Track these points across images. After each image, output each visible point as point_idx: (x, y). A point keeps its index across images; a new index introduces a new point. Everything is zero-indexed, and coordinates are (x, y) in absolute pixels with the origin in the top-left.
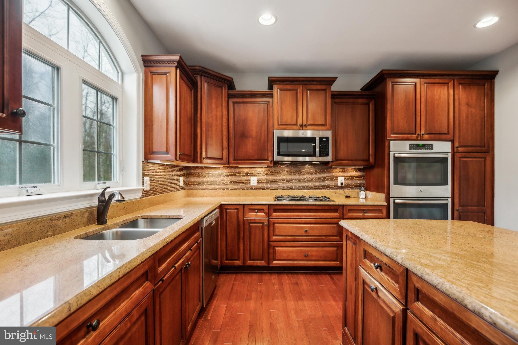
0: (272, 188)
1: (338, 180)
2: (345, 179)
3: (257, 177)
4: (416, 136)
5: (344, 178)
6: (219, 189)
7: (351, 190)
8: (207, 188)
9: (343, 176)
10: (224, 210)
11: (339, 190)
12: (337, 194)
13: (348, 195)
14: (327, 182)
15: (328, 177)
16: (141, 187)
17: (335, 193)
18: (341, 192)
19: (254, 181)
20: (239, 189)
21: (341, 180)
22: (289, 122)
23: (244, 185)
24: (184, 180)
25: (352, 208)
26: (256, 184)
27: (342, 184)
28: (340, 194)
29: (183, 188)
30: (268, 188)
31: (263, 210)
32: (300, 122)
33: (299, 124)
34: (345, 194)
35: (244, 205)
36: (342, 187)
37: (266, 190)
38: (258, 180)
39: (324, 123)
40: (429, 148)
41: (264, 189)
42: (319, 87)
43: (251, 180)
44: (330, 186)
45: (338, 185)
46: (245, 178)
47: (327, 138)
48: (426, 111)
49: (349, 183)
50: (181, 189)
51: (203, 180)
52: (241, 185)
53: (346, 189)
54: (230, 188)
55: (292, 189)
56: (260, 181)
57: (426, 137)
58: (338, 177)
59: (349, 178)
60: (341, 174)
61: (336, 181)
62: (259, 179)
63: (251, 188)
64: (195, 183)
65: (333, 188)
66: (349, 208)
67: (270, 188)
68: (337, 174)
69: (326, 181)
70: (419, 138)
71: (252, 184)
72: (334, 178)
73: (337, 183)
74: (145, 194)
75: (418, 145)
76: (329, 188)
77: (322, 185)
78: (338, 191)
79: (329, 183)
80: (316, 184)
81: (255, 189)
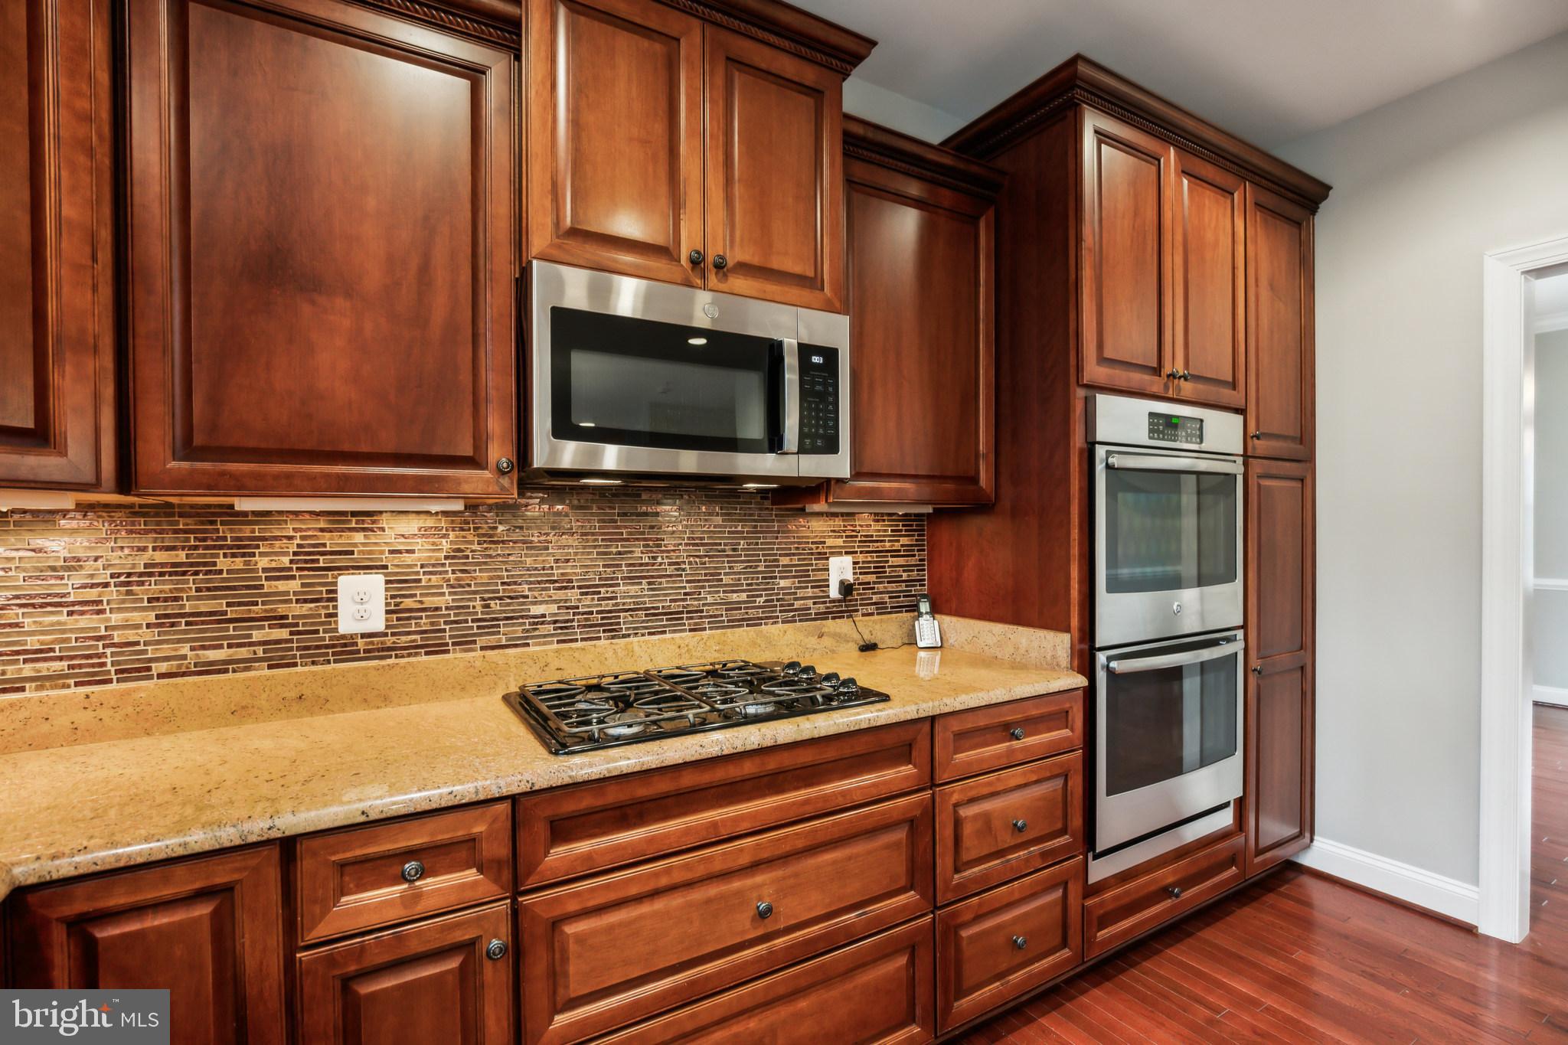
0: (492, 640)
1: (828, 570)
2: (854, 563)
3: (386, 575)
4: (1160, 380)
5: (849, 559)
6: (45, 681)
7: (878, 614)
9: (846, 553)
11: (834, 618)
12: (827, 641)
13: (867, 637)
14: (783, 583)
15: (785, 560)
17: (821, 636)
18: (842, 626)
19: (361, 605)
20: (247, 664)
21: (841, 569)
23: (283, 634)
25: (970, 723)
26: (377, 622)
27: (844, 588)
28: (838, 637)
30: (465, 643)
31: (472, 841)
32: (690, 241)
33: (685, 251)
34: (856, 636)
35: (288, 847)
36: (846, 605)
37: (456, 656)
38: (393, 597)
39: (810, 272)
40: (1192, 435)
41: (439, 649)
43: (340, 596)
44: (797, 604)
45: (828, 597)
46: (294, 585)
47: (831, 354)
49: (869, 583)
52: (257, 635)
53: (860, 613)
54: (163, 667)
55: (613, 631)
56: (408, 603)
58: (827, 559)
59: (869, 559)
60: (840, 542)
61: (820, 576)
62: (399, 585)
63: (346, 649)
65: (810, 609)
66: (956, 726)
67: (482, 641)
68: (824, 543)
69: (781, 578)
70: (1170, 393)
71: (347, 625)
72: (812, 565)
73: (824, 584)
76: (792, 611)
77: (760, 601)
78: (830, 625)
79: (791, 588)
80: (735, 597)
81: (370, 654)
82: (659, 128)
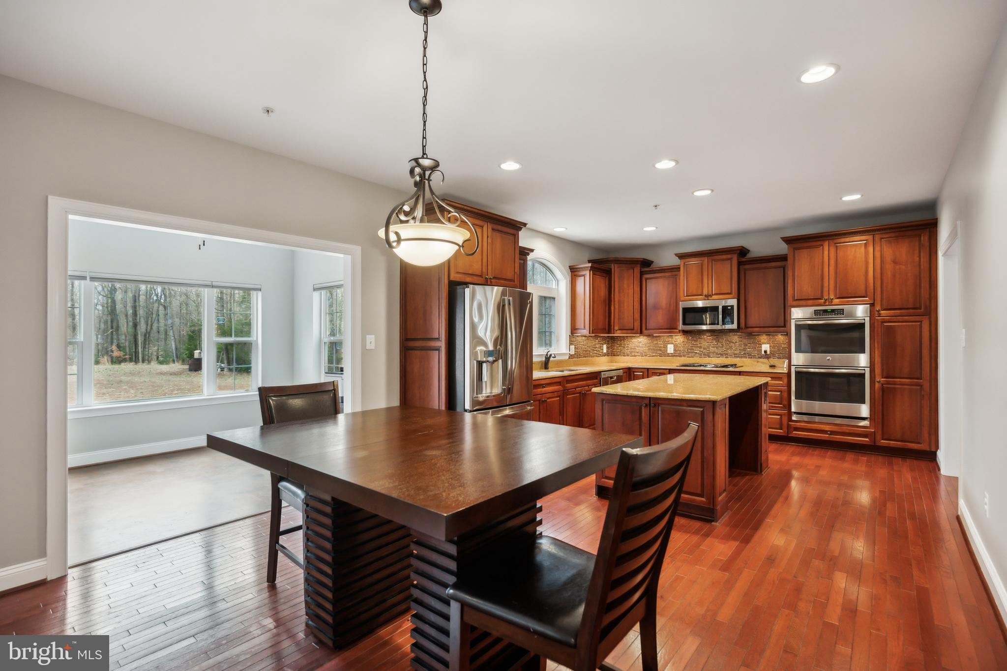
2: (770, 346)
4: (823, 301)
5: (768, 345)
6: (639, 356)
8: (628, 355)
10: (632, 373)
11: (761, 358)
13: (772, 364)
14: (748, 350)
15: (749, 345)
16: (568, 352)
17: (758, 362)
18: (765, 360)
19: (670, 349)
20: (658, 355)
21: (766, 347)
22: (695, 293)
23: (661, 352)
24: (608, 348)
26: (672, 352)
27: (765, 352)
28: (763, 363)
29: (607, 354)
30: (684, 356)
32: (705, 292)
33: (704, 293)
34: (768, 363)
35: (648, 369)
36: (766, 356)
37: (683, 358)
38: (675, 348)
39: (730, 292)
40: (840, 314)
41: (681, 356)
42: (724, 257)
43: (668, 347)
44: (752, 355)
45: (761, 353)
46: (662, 346)
47: (731, 307)
48: (836, 273)
49: (775, 351)
50: (604, 356)
51: (624, 347)
52: (658, 352)
53: (771, 358)
54: (648, 355)
55: (709, 357)
56: (677, 349)
57: (836, 301)
58: (761, 345)
59: (775, 345)
60: (766, 341)
61: (759, 349)
62: (675, 346)
63: (668, 355)
64: (618, 351)
65: (756, 356)
67: (687, 356)
68: (760, 341)
69: (748, 348)
70: (827, 304)
71: (669, 352)
72: (756, 346)
73: (761, 351)
74: (571, 356)
75: (825, 311)
76: (750, 355)
77: (742, 353)
78: (761, 360)
79: (751, 351)
80: (736, 352)
81: (671, 356)
82: (700, 277)
